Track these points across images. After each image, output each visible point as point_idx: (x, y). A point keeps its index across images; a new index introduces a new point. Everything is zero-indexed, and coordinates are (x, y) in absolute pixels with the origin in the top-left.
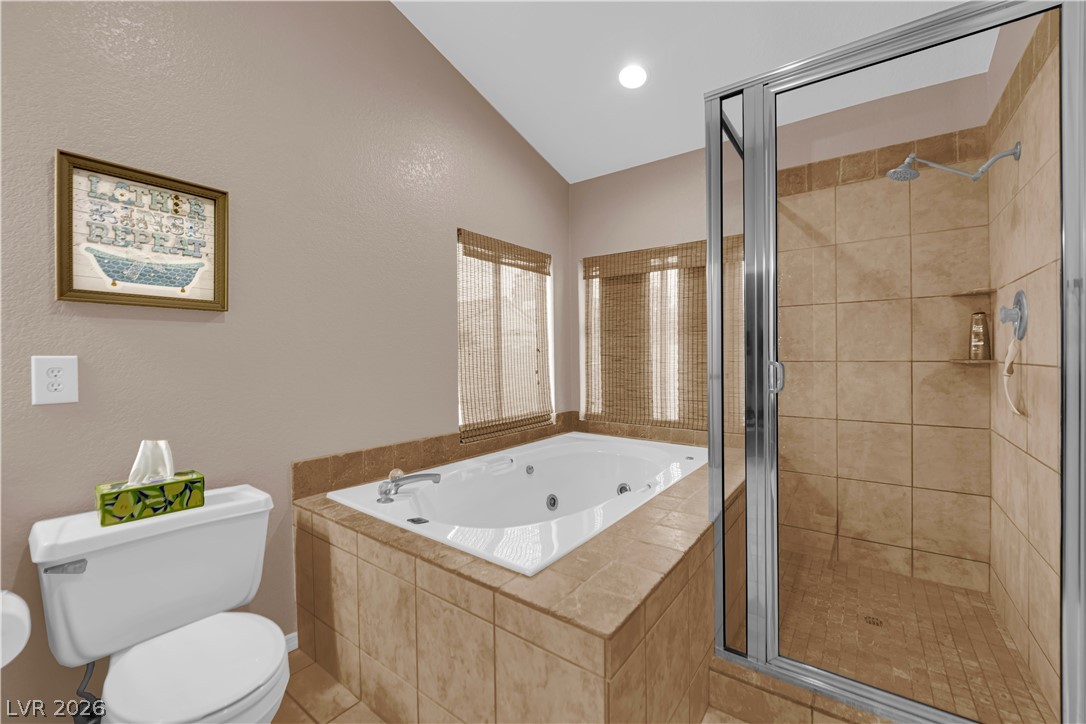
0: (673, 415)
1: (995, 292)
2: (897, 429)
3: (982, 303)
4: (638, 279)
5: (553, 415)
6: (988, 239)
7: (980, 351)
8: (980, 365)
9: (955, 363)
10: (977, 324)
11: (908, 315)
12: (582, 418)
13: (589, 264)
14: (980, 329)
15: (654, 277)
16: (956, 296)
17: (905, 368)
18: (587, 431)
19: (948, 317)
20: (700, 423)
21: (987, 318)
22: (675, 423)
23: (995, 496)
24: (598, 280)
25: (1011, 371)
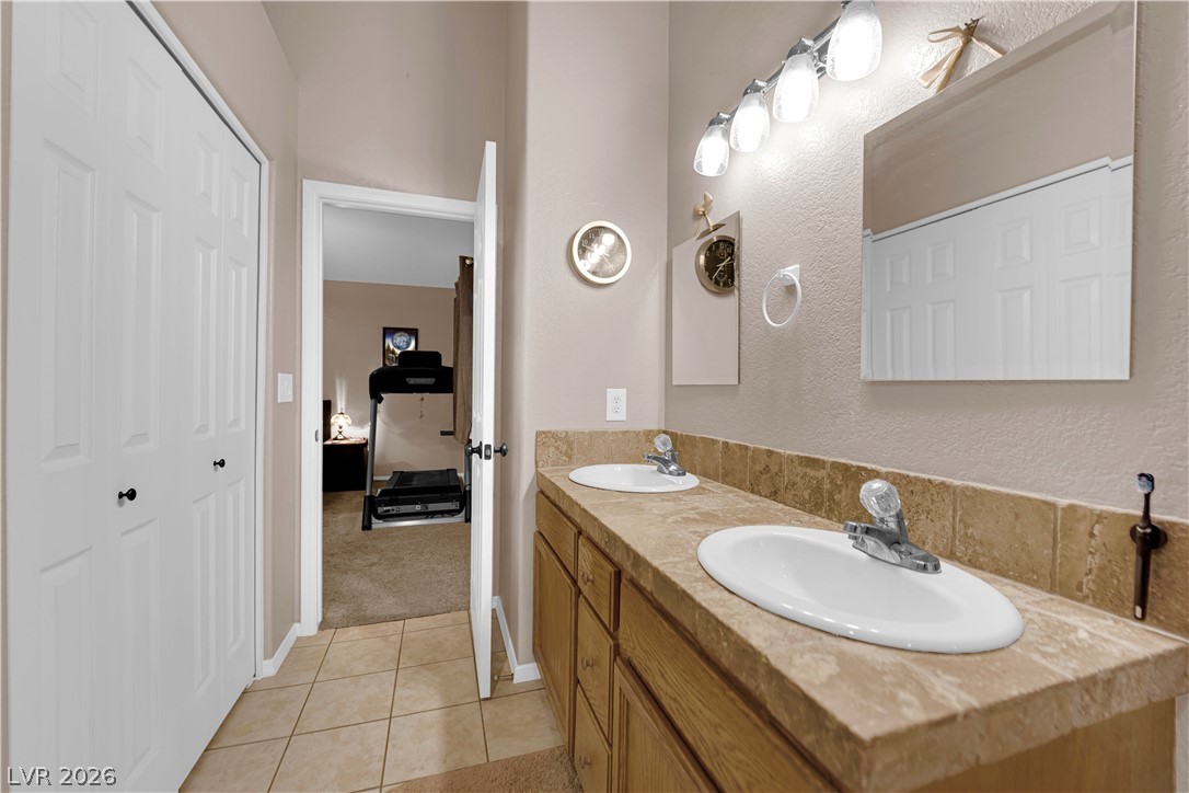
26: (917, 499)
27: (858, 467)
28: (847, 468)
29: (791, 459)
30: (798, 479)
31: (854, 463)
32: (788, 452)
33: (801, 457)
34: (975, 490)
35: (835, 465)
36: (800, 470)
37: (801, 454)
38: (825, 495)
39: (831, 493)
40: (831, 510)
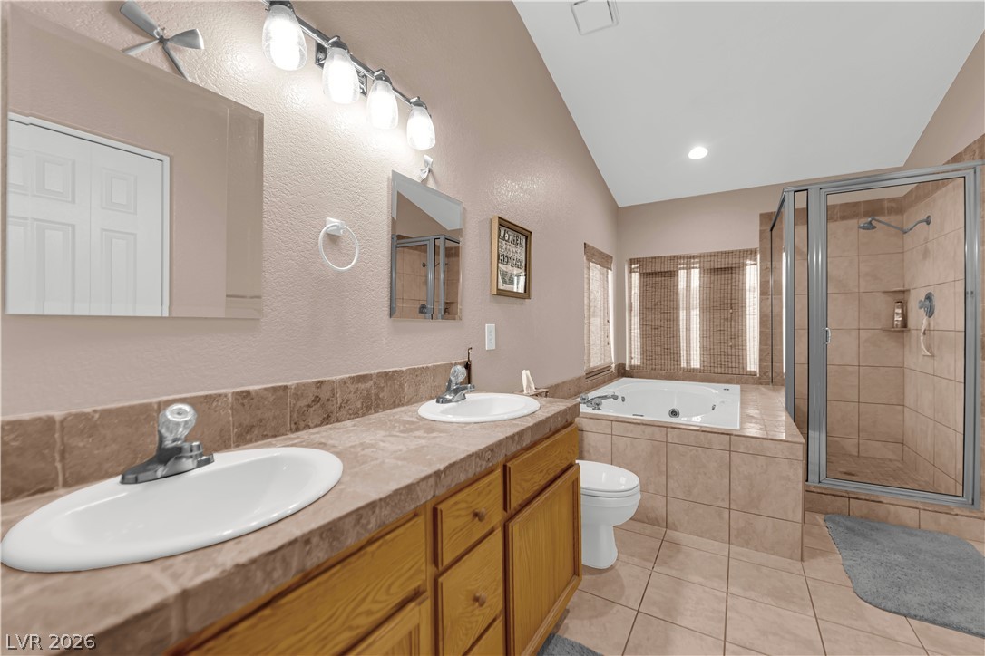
0: (696, 363)
1: (908, 290)
2: (850, 368)
3: (900, 297)
4: (672, 274)
5: (613, 366)
6: (903, 260)
7: (899, 323)
8: (899, 331)
9: (884, 330)
10: (898, 308)
11: (857, 302)
12: (627, 368)
13: (631, 262)
14: (899, 311)
15: (682, 274)
16: (885, 292)
17: (854, 333)
18: (632, 377)
19: (881, 304)
20: (719, 369)
21: (903, 304)
22: (697, 369)
23: (907, 403)
24: (637, 274)
25: (924, 334)
26: (419, 378)
27: (393, 371)
28: (386, 374)
29: (344, 382)
30: (351, 395)
31: (391, 370)
32: (338, 377)
33: (353, 377)
34: (436, 366)
35: (379, 375)
36: (352, 388)
37: (353, 375)
38: (373, 397)
39: (377, 395)
40: (378, 406)
